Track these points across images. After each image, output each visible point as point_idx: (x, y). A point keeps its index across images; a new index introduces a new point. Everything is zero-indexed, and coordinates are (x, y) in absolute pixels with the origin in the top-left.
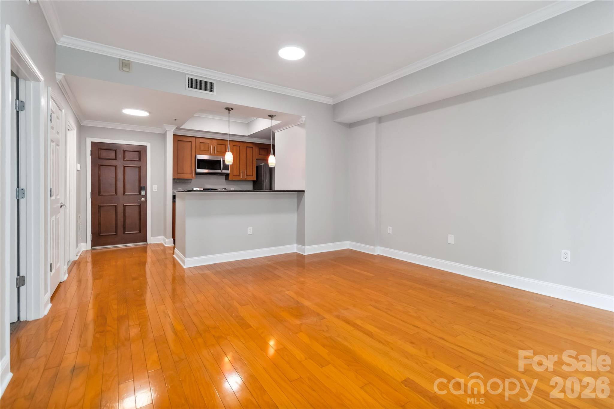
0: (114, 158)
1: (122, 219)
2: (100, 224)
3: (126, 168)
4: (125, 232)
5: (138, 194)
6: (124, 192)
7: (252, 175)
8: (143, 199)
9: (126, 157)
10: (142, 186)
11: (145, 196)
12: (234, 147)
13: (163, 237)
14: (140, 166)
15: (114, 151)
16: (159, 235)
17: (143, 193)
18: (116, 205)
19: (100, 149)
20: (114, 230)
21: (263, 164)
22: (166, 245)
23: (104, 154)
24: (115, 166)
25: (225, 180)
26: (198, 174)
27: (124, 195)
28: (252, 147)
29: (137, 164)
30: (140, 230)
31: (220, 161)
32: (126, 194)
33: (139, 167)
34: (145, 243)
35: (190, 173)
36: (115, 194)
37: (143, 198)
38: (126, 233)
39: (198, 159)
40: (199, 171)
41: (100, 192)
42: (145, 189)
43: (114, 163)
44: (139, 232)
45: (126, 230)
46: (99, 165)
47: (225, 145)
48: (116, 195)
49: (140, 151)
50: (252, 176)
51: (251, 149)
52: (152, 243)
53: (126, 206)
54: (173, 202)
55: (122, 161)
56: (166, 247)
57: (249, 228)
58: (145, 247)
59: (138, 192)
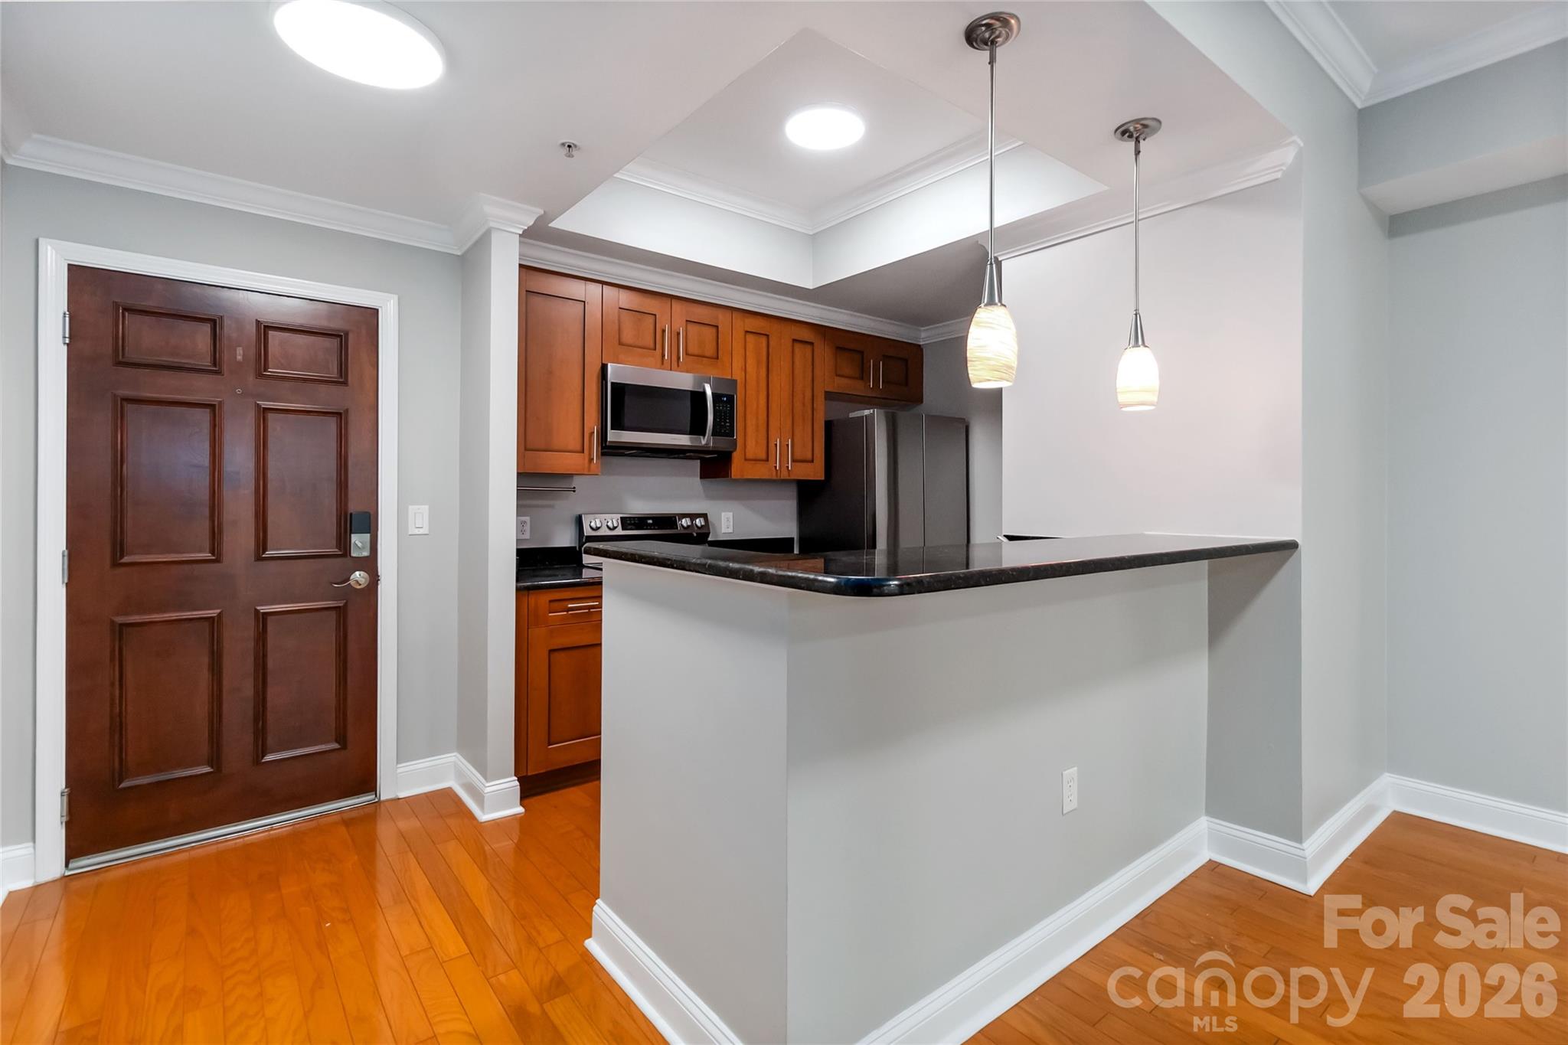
0: (206, 362)
1: (248, 689)
2: (118, 726)
3: (270, 416)
4: (263, 757)
5: (335, 551)
6: (262, 544)
7: (809, 456)
8: (359, 577)
9: (271, 364)
10: (353, 507)
11: (370, 564)
12: (750, 337)
13: (453, 758)
14: (347, 411)
15: (207, 328)
16: (433, 751)
17: (359, 542)
18: (213, 613)
19: (125, 309)
20: (204, 750)
21: (867, 412)
22: (484, 816)
23: (145, 337)
24: (212, 406)
25: (701, 478)
26: (610, 450)
27: (259, 558)
28: (812, 344)
29: (327, 397)
30: (342, 739)
31: (704, 393)
32: (269, 553)
33: (341, 417)
34: (367, 798)
35: (578, 448)
36: (207, 555)
37: (357, 573)
38: (269, 758)
39: (612, 383)
40: (613, 436)
41: (119, 548)
42: (369, 523)
43: (202, 388)
44: (336, 746)
45: (270, 741)
46: (115, 396)
47: (717, 327)
48: (218, 561)
49: (347, 334)
50: (812, 461)
51: (809, 347)
52: (402, 795)
53: (270, 619)
54: (518, 589)
55: (251, 378)
56: (481, 823)
57: (1065, 773)
58: (370, 816)
59: (334, 542)
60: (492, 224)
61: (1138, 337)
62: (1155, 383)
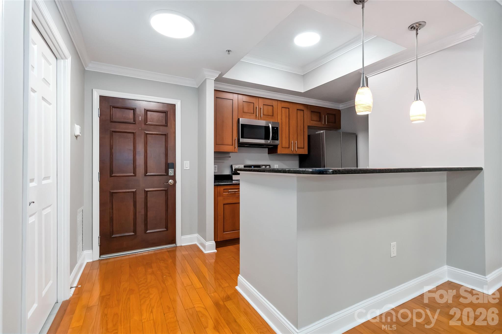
0: (132, 121)
1: (143, 212)
2: (112, 219)
3: (148, 135)
4: (147, 231)
5: (165, 174)
6: (146, 172)
7: (303, 147)
8: (171, 181)
9: (148, 121)
10: (169, 161)
11: (174, 178)
12: (283, 109)
13: (196, 235)
14: (167, 134)
15: (132, 111)
16: (191, 233)
17: (171, 172)
18: (134, 190)
19: (113, 107)
20: (132, 228)
21: (322, 132)
22: (206, 252)
23: (118, 115)
24: (133, 133)
25: (268, 154)
26: (241, 145)
27: (145, 175)
28: (303, 110)
29: (162, 130)
30: (167, 228)
31: (269, 127)
32: (148, 174)
33: (166, 135)
34: (174, 245)
35: (231, 144)
36: (132, 174)
37: (170, 180)
38: (148, 232)
39: (241, 124)
40: (242, 140)
41: (111, 172)
42: (173, 166)
43: (130, 128)
44: (165, 229)
45: (148, 227)
46: (110, 131)
47: (273, 106)
48: (135, 176)
49: (167, 112)
50: (304, 148)
51: (302, 112)
52: (183, 245)
53: (148, 192)
54: (215, 185)
55: (143, 125)
56: (205, 254)
57: (391, 243)
58: (174, 251)
59: (164, 171)
60: (207, 77)
61: (418, 97)
62: (425, 113)
